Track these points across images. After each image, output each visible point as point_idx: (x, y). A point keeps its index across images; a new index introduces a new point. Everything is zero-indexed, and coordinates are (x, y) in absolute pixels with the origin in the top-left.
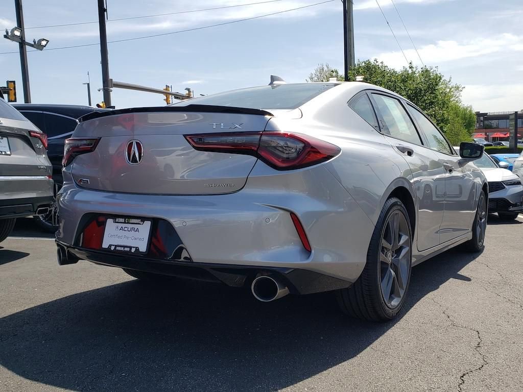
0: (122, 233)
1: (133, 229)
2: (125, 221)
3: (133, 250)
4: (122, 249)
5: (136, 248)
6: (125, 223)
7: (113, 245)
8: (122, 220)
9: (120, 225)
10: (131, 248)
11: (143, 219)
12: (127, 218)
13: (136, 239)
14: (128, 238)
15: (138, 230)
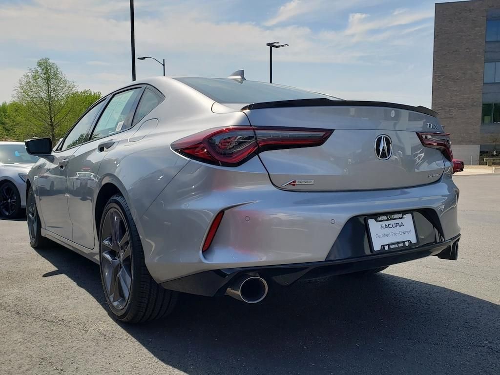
0: (388, 231)
1: (397, 225)
2: (387, 217)
3: (407, 244)
4: (396, 246)
5: (408, 241)
6: (388, 220)
7: (386, 245)
8: (384, 218)
9: (384, 223)
10: (404, 242)
11: (404, 212)
12: (389, 215)
13: (404, 233)
14: (396, 234)
15: (402, 225)
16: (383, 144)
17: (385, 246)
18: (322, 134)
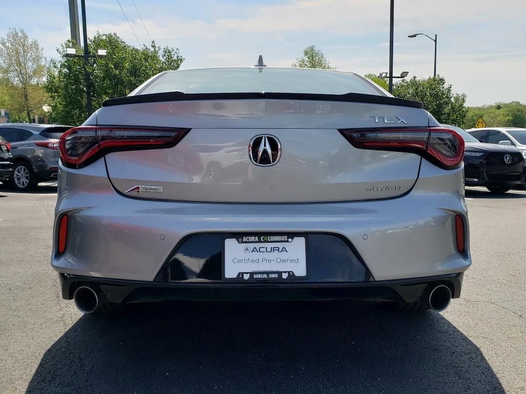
0: (256, 255)
1: (275, 249)
2: (259, 239)
3: (285, 276)
4: (265, 276)
5: (289, 272)
6: (260, 241)
7: (246, 273)
8: (252, 239)
9: (251, 246)
10: (280, 273)
11: (292, 235)
12: (263, 235)
13: (284, 261)
14: (269, 261)
15: (284, 249)
16: (265, 146)
17: (245, 275)
18: (173, 134)
